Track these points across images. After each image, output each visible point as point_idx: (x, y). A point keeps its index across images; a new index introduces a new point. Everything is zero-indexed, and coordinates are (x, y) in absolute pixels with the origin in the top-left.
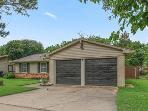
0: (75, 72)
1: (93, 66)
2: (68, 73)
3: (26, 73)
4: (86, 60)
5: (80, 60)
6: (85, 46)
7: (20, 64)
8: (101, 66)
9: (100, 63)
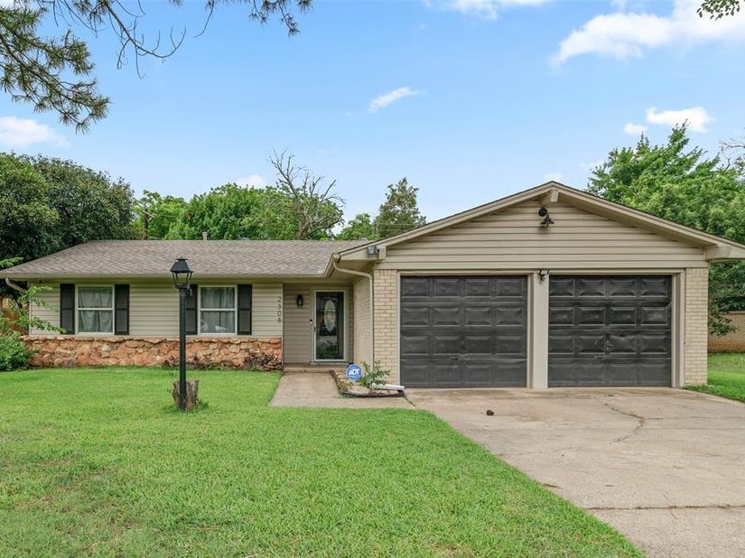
0: (494, 332)
1: (577, 303)
2: (462, 334)
3: (111, 336)
4: (552, 277)
5: (525, 277)
6: (559, 216)
7: (67, 289)
8: (608, 305)
9: (606, 293)
